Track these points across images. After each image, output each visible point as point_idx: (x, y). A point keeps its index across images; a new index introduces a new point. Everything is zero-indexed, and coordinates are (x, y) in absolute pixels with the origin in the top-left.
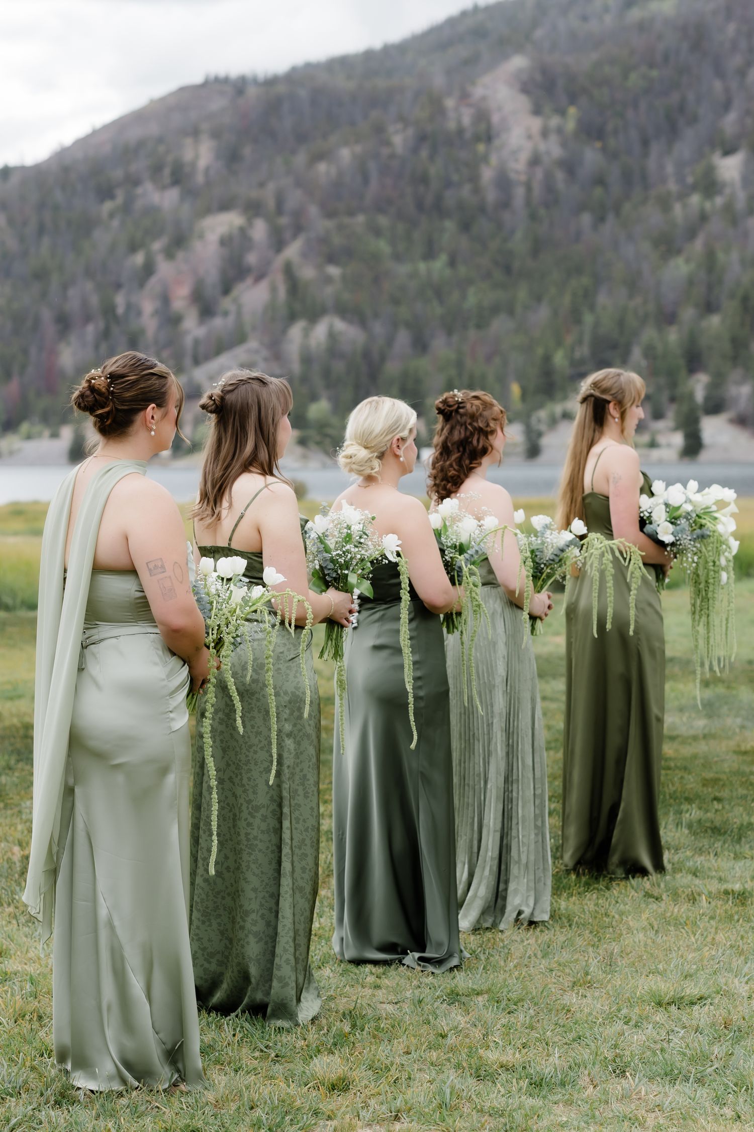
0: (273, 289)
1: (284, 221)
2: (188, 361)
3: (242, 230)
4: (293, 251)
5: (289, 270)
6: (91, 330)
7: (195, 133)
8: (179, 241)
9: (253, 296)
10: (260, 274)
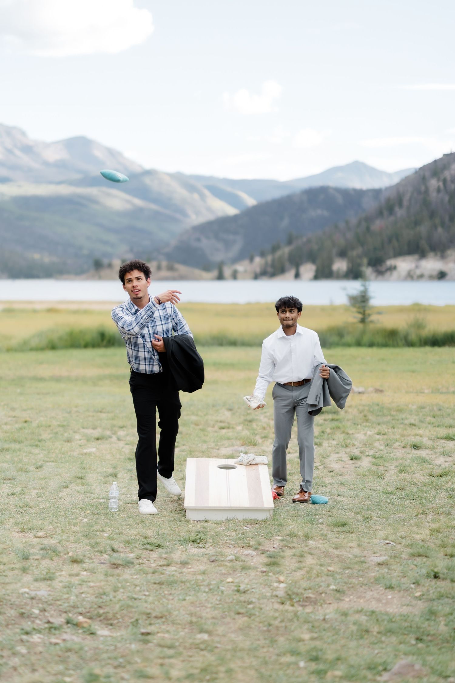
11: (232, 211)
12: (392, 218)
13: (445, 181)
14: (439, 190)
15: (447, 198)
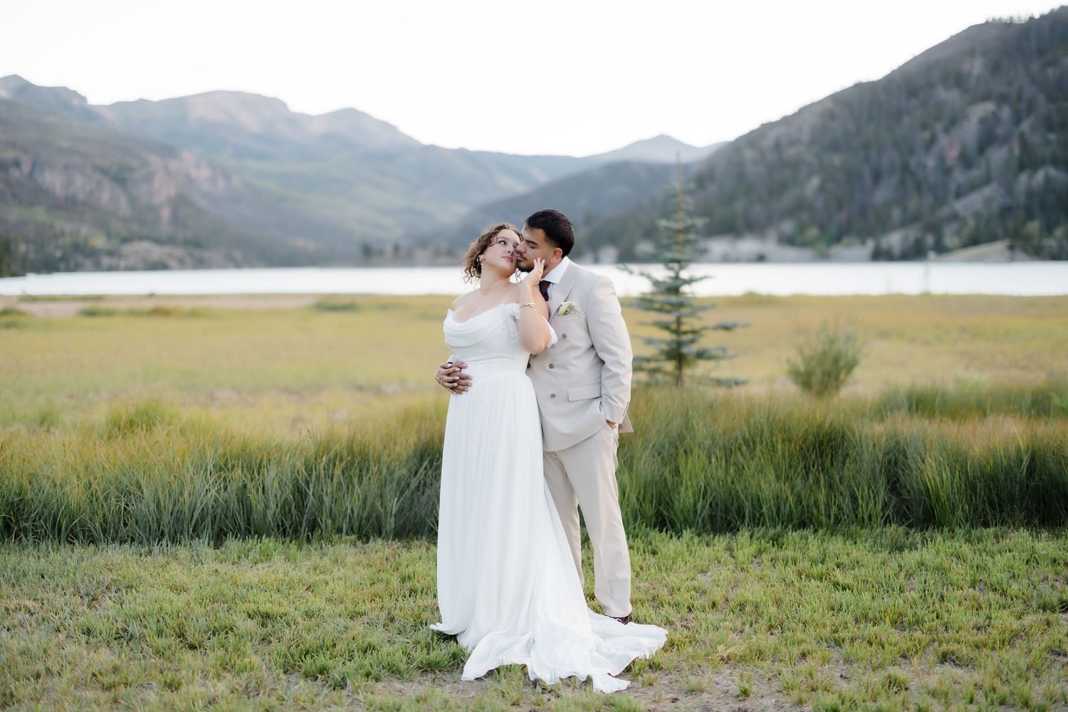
0: (1011, 151)
1: (1023, 106)
2: (951, 197)
3: (994, 113)
4: (1026, 126)
5: (1022, 138)
6: (894, 180)
7: (971, 54)
8: (954, 121)
9: (998, 155)
10: (1005, 140)
13: (762, 152)
14: (755, 162)
15: (763, 171)
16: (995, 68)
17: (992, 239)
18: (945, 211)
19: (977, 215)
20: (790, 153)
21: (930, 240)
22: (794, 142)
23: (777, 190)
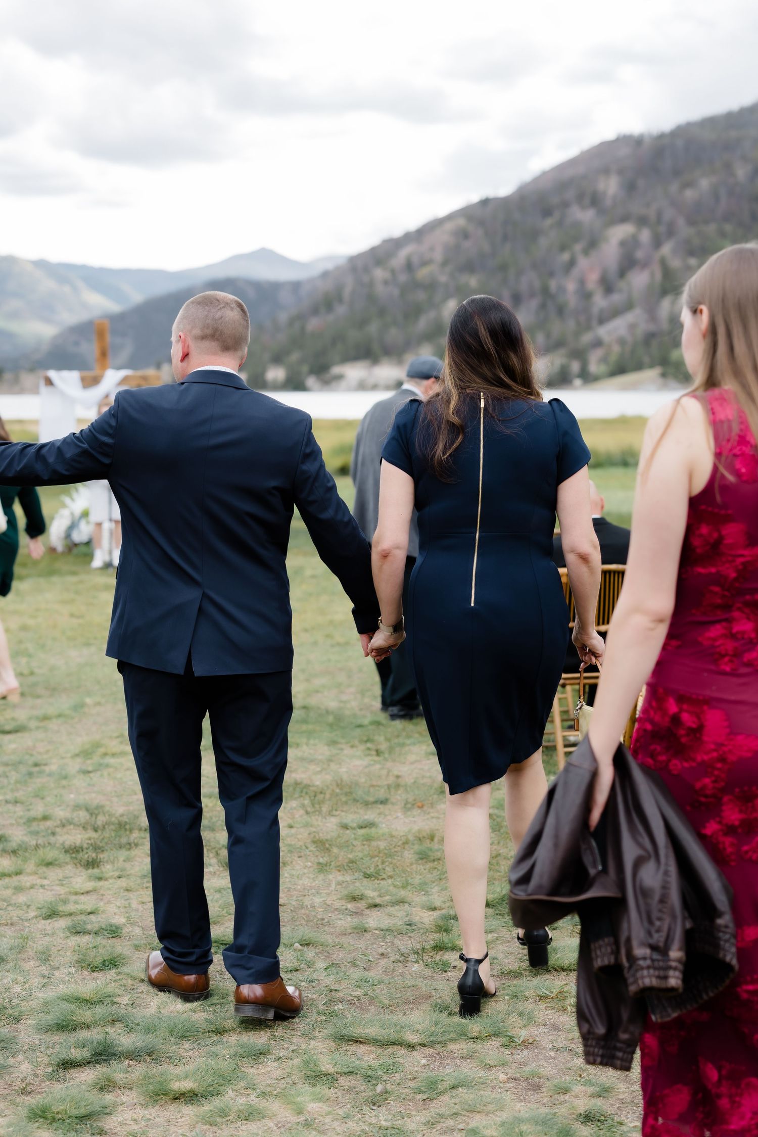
0: (652, 275)
1: (662, 229)
2: (594, 322)
3: (633, 235)
4: (667, 249)
5: (663, 263)
6: (534, 304)
7: (606, 171)
8: (593, 244)
9: (639, 280)
10: (645, 265)
11: (114, 307)
12: (330, 318)
13: (393, 272)
14: (386, 283)
15: (396, 292)
16: (630, 187)
17: (638, 367)
18: (587, 338)
19: (622, 342)
20: (423, 273)
21: (575, 367)
22: (425, 263)
23: (413, 312)
